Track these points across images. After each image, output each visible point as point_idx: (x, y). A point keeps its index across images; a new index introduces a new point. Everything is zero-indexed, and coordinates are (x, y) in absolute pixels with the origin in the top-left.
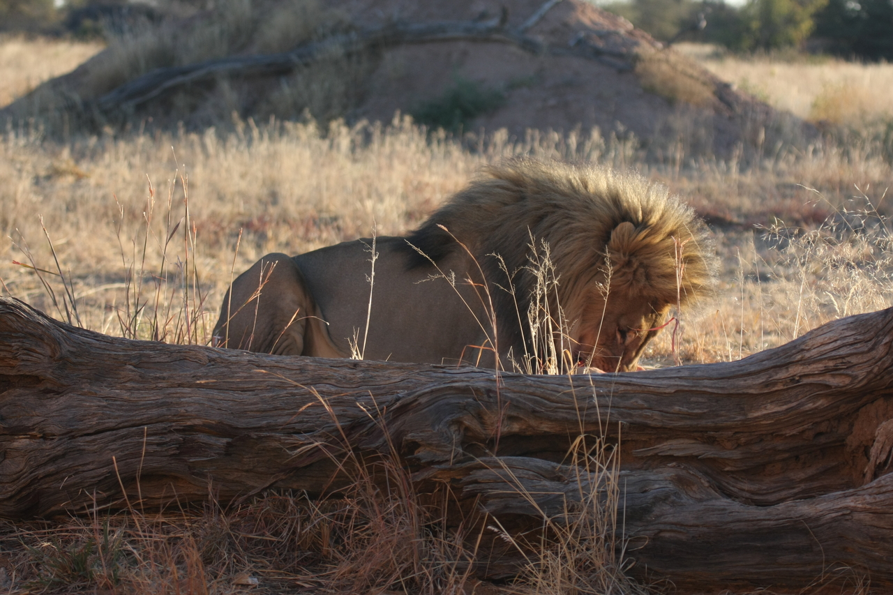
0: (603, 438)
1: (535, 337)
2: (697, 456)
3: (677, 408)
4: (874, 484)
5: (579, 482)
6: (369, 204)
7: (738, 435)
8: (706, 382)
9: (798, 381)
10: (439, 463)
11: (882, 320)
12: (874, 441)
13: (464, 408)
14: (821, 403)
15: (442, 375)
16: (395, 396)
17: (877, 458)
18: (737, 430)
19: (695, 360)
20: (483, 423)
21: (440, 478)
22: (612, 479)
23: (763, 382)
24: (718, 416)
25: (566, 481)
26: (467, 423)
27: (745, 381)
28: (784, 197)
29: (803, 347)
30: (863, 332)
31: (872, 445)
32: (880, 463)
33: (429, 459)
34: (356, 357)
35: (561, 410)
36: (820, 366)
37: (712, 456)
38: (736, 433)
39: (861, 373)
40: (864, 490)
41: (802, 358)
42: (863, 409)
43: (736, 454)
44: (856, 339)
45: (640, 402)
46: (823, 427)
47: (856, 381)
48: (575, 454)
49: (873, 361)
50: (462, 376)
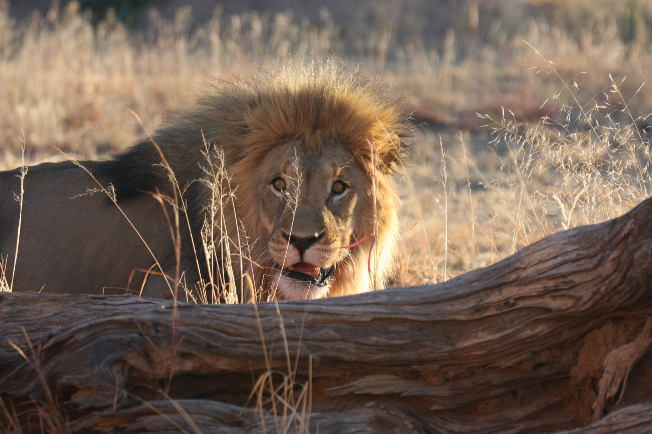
0: (292, 376)
1: (210, 260)
2: (399, 394)
3: (374, 339)
4: (604, 421)
5: (264, 427)
6: (21, 110)
7: (446, 369)
8: (408, 308)
9: (513, 305)
10: (100, 409)
11: (609, 232)
12: (603, 372)
13: (127, 345)
14: (540, 329)
15: (103, 307)
16: (47, 333)
17: (607, 391)
18: (444, 363)
19: (398, 283)
20: (150, 361)
21: (102, 427)
22: (302, 422)
23: (472, 307)
24: (421, 347)
25: (248, 427)
26: (132, 362)
27: (452, 305)
28: (504, 91)
29: (518, 265)
30: (587, 246)
31: (601, 377)
32: (610, 398)
33: (88, 405)
34: (4, 288)
35: (241, 345)
36: (538, 287)
37: (416, 393)
38: (443, 366)
39: (586, 294)
40: (592, 428)
41: (517, 277)
42: (590, 335)
43: (444, 391)
44: (579, 255)
45: (332, 333)
46: (544, 357)
47: (580, 303)
48: (260, 395)
49: (600, 279)
50: (126, 308)
